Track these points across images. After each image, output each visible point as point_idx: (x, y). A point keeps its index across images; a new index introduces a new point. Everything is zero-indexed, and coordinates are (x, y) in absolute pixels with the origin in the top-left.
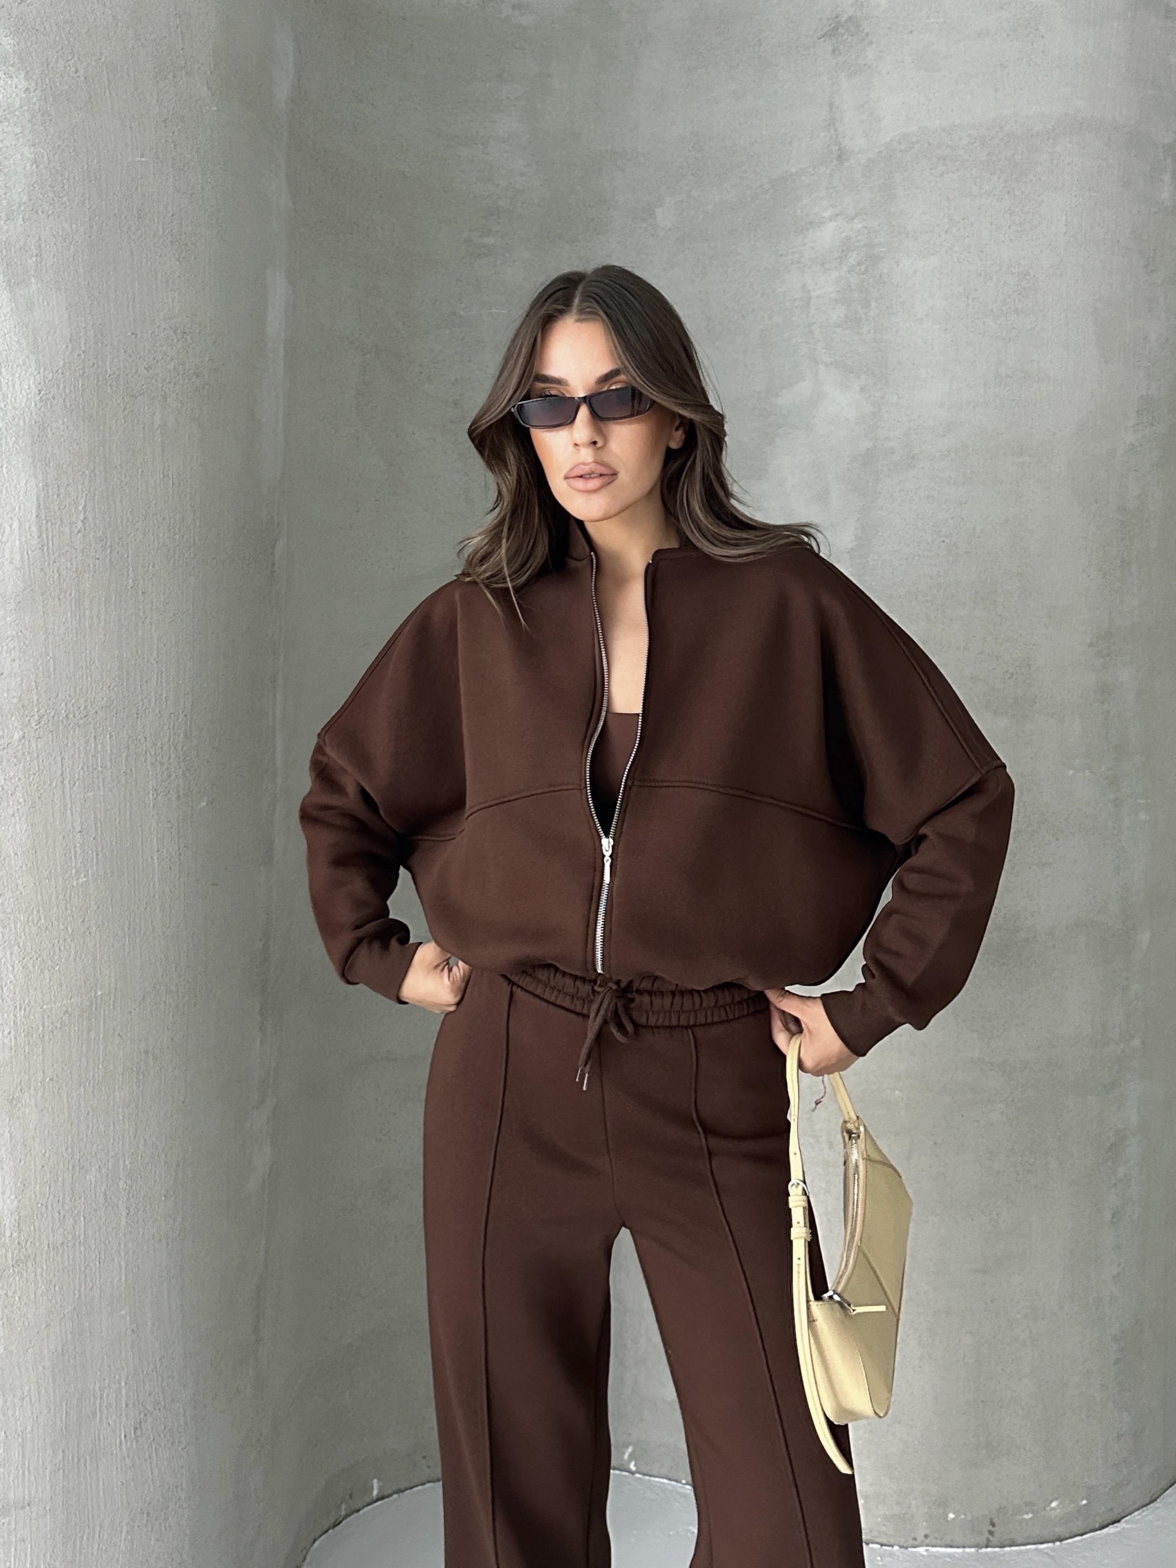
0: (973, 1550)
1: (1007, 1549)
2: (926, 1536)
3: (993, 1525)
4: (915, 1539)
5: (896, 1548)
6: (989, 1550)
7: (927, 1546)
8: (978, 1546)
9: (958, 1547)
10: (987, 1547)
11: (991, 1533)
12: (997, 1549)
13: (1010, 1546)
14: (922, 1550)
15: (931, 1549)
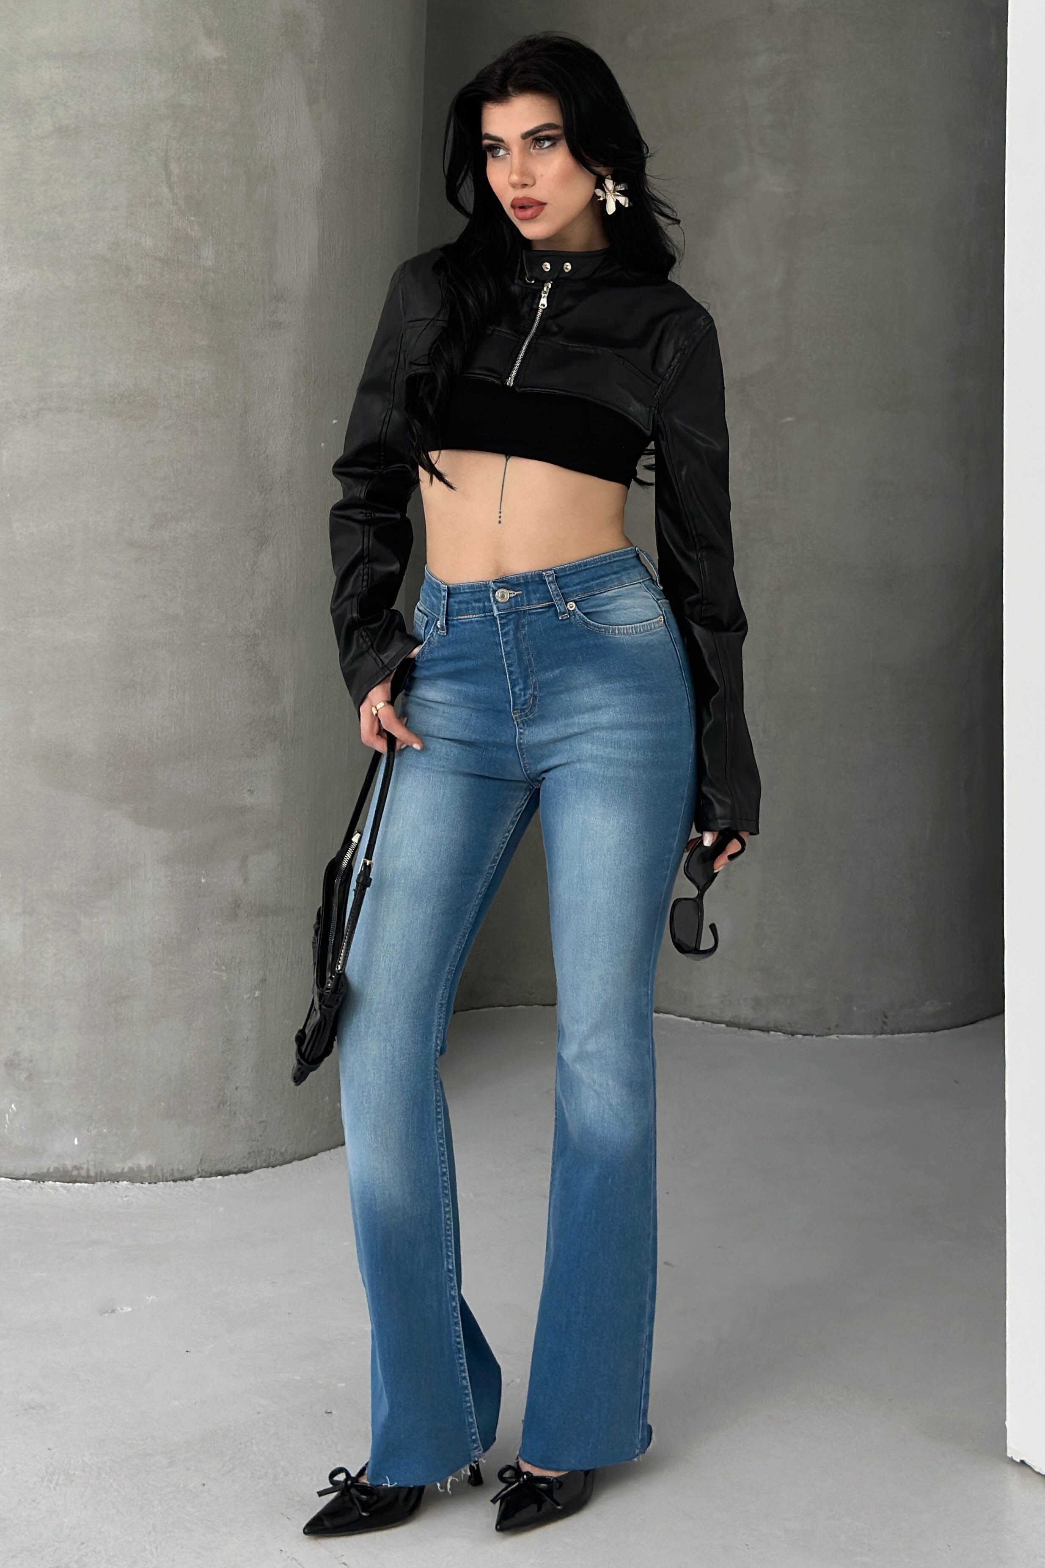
0: (871, 1036)
1: (896, 1036)
2: (837, 1026)
3: (886, 1017)
4: (829, 1029)
5: (814, 1036)
6: (883, 1036)
7: (837, 1034)
8: (875, 1033)
9: (860, 1034)
10: (882, 1034)
11: (884, 1023)
12: (889, 1036)
13: (898, 1034)
14: (834, 1037)
15: (840, 1036)
